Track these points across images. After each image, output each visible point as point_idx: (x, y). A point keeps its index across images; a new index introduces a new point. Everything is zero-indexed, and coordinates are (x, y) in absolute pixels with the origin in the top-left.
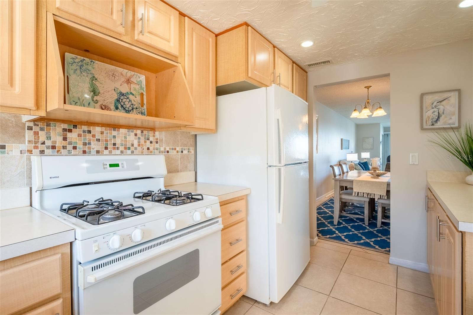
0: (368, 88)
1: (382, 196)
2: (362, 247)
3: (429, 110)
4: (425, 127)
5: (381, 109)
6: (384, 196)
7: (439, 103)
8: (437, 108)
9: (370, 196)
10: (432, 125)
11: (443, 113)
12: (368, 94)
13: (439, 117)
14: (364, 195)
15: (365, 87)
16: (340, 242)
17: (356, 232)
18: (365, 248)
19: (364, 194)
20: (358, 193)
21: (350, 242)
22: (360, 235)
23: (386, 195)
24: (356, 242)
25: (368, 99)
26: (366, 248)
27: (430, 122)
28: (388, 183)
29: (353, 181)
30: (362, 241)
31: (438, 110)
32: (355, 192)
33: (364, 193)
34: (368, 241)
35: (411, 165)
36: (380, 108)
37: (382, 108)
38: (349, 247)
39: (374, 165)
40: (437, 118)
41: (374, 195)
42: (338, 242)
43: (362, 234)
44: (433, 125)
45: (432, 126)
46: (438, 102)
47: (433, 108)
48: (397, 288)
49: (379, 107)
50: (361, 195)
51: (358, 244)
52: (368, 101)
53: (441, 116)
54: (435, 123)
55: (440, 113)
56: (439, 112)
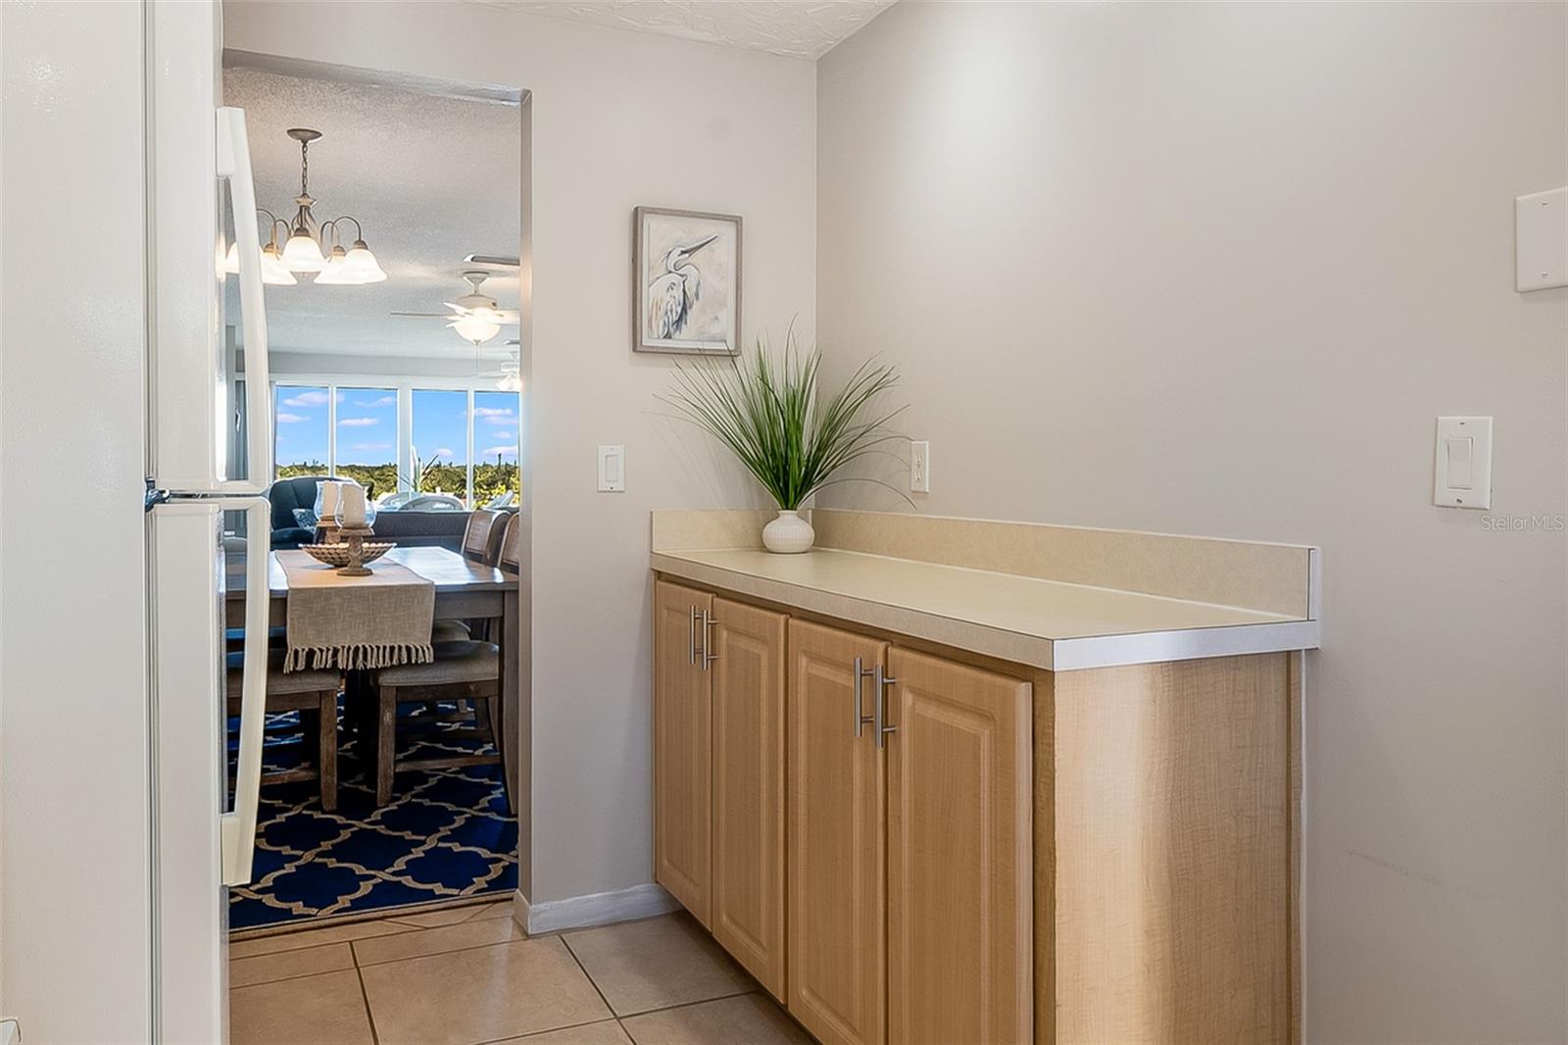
0: (304, 136)
1: (414, 651)
2: (387, 913)
3: (658, 278)
4: (647, 342)
5: (365, 251)
6: (423, 651)
7: (687, 255)
8: (681, 275)
9: (365, 658)
10: (665, 337)
11: (697, 295)
12: (305, 169)
13: (684, 310)
14: (340, 661)
15: (292, 132)
16: (276, 930)
17: (308, 856)
18: (400, 912)
19: (340, 655)
20: (311, 654)
21: (321, 907)
22: (332, 863)
23: (432, 644)
24: (344, 901)
25: (304, 194)
26: (407, 911)
27: (661, 323)
28: (438, 591)
29: (285, 600)
30: (366, 888)
31: (684, 282)
32: (296, 652)
33: (336, 651)
34: (384, 875)
35: (601, 492)
36: (361, 244)
37: (366, 248)
38: (331, 935)
39: (356, 514)
40: (679, 310)
41: (381, 651)
42: (265, 932)
43: (338, 852)
44: (668, 336)
45: (665, 340)
46: (683, 252)
47: (670, 272)
48: (619, 1019)
49: (356, 243)
50: (322, 666)
51: (357, 905)
52: (304, 202)
53: (691, 307)
54: (675, 332)
55: (688, 293)
56: (686, 290)
